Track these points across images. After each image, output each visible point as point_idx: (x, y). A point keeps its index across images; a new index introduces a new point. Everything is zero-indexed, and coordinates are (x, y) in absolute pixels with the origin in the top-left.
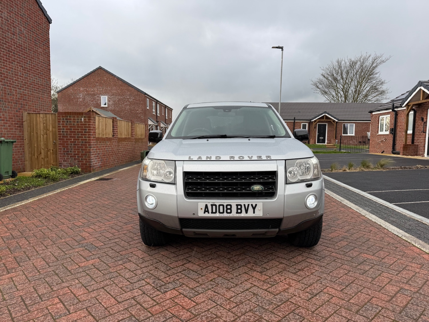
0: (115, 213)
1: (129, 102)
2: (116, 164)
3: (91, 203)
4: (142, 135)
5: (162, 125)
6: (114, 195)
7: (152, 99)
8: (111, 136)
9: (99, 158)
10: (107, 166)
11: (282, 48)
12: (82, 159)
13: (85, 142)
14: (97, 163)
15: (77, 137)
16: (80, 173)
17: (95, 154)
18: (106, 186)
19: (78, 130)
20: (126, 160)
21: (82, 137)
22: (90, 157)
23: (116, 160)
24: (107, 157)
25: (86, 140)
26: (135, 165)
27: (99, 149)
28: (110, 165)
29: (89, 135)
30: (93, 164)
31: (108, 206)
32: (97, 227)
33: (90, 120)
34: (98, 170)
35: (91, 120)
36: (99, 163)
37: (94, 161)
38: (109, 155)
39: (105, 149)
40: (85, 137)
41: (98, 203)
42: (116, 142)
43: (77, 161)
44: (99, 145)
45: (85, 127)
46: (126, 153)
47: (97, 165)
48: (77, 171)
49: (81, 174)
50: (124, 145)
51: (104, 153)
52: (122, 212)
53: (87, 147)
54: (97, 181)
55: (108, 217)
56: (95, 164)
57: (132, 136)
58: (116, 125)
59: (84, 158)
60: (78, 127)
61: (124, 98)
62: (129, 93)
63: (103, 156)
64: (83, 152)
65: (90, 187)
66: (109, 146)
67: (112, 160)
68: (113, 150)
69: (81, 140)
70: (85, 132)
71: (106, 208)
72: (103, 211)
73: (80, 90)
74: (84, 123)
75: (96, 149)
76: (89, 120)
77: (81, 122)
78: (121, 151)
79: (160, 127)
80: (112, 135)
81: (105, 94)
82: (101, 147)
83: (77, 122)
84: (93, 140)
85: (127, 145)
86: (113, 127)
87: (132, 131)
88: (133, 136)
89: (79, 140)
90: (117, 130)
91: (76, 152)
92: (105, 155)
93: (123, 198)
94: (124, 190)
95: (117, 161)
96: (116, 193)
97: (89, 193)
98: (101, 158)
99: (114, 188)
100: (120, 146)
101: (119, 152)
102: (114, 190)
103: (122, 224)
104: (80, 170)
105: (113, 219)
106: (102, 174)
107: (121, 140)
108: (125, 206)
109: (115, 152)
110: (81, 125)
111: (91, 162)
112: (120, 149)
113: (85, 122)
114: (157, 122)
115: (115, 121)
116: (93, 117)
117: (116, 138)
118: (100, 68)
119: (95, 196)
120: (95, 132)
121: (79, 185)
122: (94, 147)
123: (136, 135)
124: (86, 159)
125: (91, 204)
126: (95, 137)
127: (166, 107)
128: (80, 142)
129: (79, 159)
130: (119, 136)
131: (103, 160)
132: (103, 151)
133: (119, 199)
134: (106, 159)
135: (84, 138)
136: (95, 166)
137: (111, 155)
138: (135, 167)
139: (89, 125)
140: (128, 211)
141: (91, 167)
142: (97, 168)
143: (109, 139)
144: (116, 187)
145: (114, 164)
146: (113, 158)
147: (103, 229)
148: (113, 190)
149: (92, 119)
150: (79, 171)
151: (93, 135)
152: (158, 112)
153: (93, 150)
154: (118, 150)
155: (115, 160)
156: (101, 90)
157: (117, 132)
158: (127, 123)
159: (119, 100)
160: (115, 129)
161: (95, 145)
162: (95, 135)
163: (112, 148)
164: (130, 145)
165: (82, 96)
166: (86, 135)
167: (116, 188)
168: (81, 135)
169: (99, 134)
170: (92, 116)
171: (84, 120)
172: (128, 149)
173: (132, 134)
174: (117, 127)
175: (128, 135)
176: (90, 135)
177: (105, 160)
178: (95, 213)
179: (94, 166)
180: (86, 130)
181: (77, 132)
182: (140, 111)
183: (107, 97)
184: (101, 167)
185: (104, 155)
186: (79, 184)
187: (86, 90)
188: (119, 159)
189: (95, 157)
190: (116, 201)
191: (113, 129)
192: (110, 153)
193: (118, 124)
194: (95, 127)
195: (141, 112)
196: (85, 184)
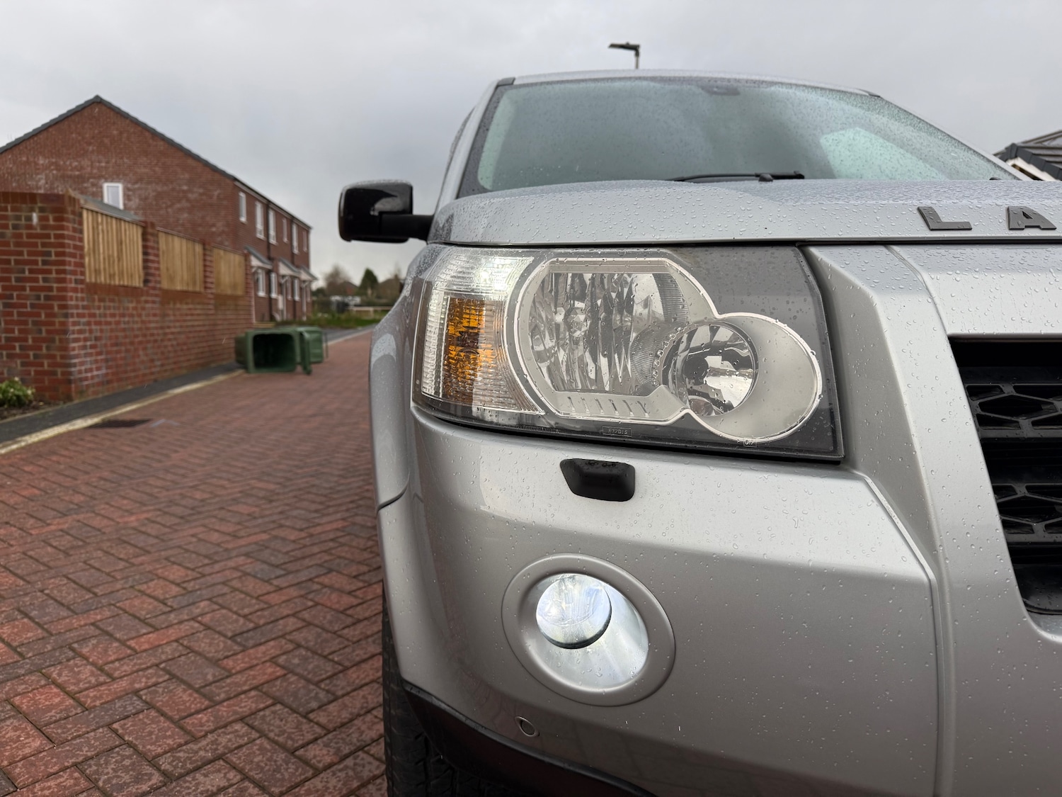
0: (176, 573)
1: (188, 200)
2: (159, 372)
3: (67, 523)
4: (234, 286)
5: (284, 270)
6: (159, 483)
7: (254, 196)
8: (137, 282)
9: (99, 353)
10: (127, 378)
11: (635, 48)
12: (36, 356)
13: (47, 298)
14: (91, 370)
15: (18, 280)
16: (31, 402)
17: (86, 340)
18: (128, 449)
19: (21, 253)
20: (189, 360)
21: (36, 280)
22: (66, 349)
23: (159, 360)
24: (127, 351)
25: (50, 289)
26: (221, 378)
27: (97, 323)
28: (136, 377)
29: (58, 272)
30: (80, 372)
31: (142, 537)
32: (86, 672)
33: (62, 219)
34: (95, 393)
35: (68, 220)
36: (98, 369)
37: (82, 364)
38: (132, 343)
39: (118, 323)
40: (45, 280)
41: (97, 522)
42: (154, 302)
43: (19, 362)
44: (99, 308)
45: (44, 245)
46: (188, 338)
47: (93, 377)
48: (18, 397)
49: (36, 408)
50: (181, 315)
51: (117, 337)
52: (207, 570)
53: (54, 315)
54: (92, 431)
55: (149, 604)
56: (86, 371)
57: (206, 288)
58: (153, 248)
59: (44, 351)
60: (17, 244)
61: (173, 189)
62: (187, 176)
63: (113, 345)
64: (40, 331)
65: (66, 453)
66: (132, 316)
67: (143, 362)
68: (148, 329)
69: (32, 289)
70: (44, 263)
71: (131, 550)
72: (121, 565)
73: (36, 164)
74: (39, 231)
75: (89, 323)
76: (59, 219)
77: (30, 227)
78: (173, 333)
79: (278, 275)
80: (142, 279)
81: (113, 177)
82: (105, 315)
83: (15, 227)
84: (75, 290)
85: (192, 315)
86: (145, 253)
87: (205, 271)
88: (210, 288)
89: (23, 289)
90: (158, 262)
91: (13, 331)
92: (121, 344)
93: (198, 495)
94: (197, 461)
95: (162, 365)
96: (169, 477)
97: (60, 479)
98: (108, 353)
99: (158, 457)
100: (168, 315)
101: (165, 334)
102: (160, 461)
103: (221, 642)
104: (29, 392)
105: (173, 610)
106: (112, 407)
107: (171, 297)
108: (215, 537)
109: (152, 335)
110: (29, 236)
111: (70, 365)
112: (169, 327)
113: (44, 227)
114: (270, 258)
115: (152, 235)
116: (73, 213)
117: (154, 288)
118: (97, 102)
119: (83, 489)
120: (82, 265)
121: (23, 448)
122: (79, 315)
123: (218, 284)
124: (53, 357)
125: (65, 527)
126: (82, 282)
127: (292, 219)
128: (27, 298)
129: (28, 356)
130: (165, 285)
131: (114, 359)
132: (112, 330)
133: (184, 502)
134: (125, 358)
135: (41, 283)
136: (86, 379)
137: (140, 343)
138: (222, 382)
139: (57, 236)
140: (231, 564)
141: (70, 382)
142: (93, 385)
143: (131, 292)
144: (165, 451)
145: (152, 373)
146: (147, 355)
147: (124, 683)
148: (155, 465)
149: (71, 217)
150: (26, 396)
151: (74, 273)
152: (272, 232)
153: (75, 324)
154: (162, 328)
155: (152, 361)
156: (103, 164)
157: (158, 269)
158: (190, 244)
159: (159, 196)
160: (153, 262)
161: (84, 307)
162: (83, 273)
163: (143, 322)
164: (198, 315)
165: (43, 182)
166: (49, 272)
167: (167, 456)
168: (31, 271)
169: (97, 272)
170: (69, 209)
171: (41, 219)
172: (193, 326)
173: (205, 282)
174: (157, 255)
175: (194, 283)
176: (64, 272)
177: (122, 359)
178: (84, 578)
179: (81, 380)
180: (49, 254)
181: (17, 262)
182: (220, 226)
183: (120, 186)
184: (109, 382)
185: (116, 345)
186: (23, 444)
187: (56, 164)
188: (167, 358)
189: (84, 347)
190: (174, 509)
191: (145, 261)
192: (136, 336)
193: (162, 245)
194: (82, 248)
195: (223, 232)
196: (44, 442)
